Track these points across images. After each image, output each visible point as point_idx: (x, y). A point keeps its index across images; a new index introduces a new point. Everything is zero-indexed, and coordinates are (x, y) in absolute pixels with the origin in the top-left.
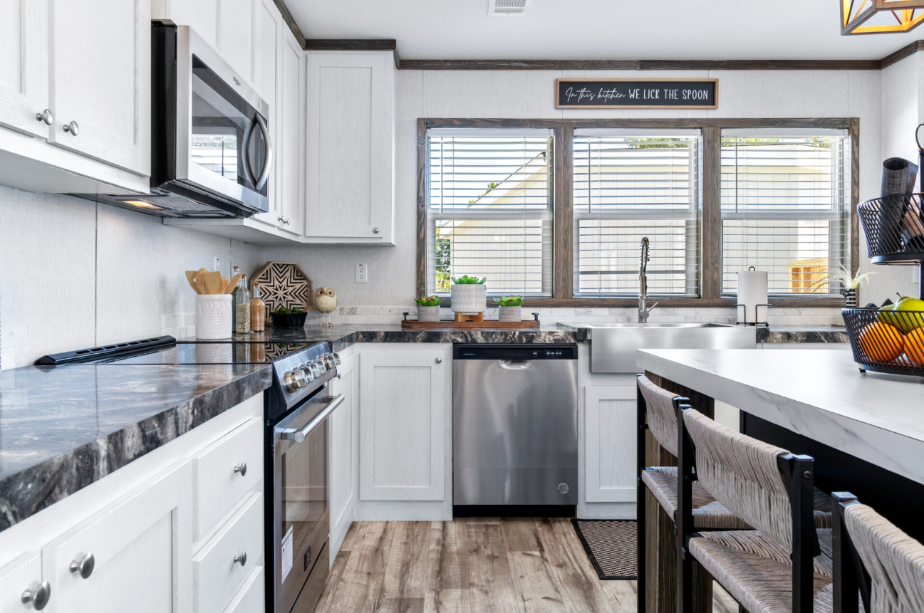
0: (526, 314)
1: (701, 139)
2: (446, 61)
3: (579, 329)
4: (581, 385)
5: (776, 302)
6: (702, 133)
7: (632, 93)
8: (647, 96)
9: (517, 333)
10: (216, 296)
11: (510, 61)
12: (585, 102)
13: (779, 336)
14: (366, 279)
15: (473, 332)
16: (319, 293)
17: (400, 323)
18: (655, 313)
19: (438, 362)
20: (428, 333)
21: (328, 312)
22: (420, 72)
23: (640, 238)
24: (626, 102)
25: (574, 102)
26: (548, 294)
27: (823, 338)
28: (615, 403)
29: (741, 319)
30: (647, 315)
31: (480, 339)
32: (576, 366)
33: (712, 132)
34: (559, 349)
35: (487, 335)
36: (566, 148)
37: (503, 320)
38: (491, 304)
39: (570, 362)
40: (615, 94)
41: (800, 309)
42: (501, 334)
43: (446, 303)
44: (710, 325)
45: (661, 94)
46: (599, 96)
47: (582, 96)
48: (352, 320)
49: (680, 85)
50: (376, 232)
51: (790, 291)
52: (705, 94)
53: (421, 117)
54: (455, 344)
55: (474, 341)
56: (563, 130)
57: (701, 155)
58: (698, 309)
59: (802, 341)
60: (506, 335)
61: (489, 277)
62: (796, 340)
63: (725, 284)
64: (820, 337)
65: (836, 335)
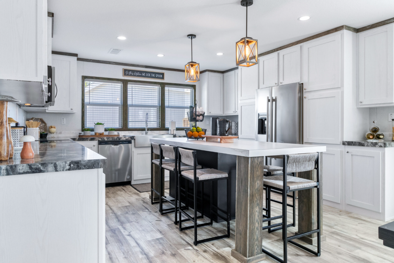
0: (116, 133)
1: (160, 87)
2: (91, 60)
3: (132, 136)
4: (133, 150)
5: (178, 129)
6: (161, 86)
9: (116, 138)
10: (35, 128)
11: (110, 62)
12: (131, 75)
14: (65, 123)
15: (104, 138)
16: (50, 127)
17: (78, 136)
18: (149, 132)
19: (94, 146)
20: (91, 138)
21: (53, 133)
22: (83, 62)
23: (146, 113)
24: (142, 76)
25: (128, 75)
26: (121, 128)
28: (141, 155)
29: (170, 133)
30: (148, 133)
31: (106, 139)
32: (131, 145)
33: (163, 86)
34: (127, 141)
35: (108, 138)
36: (126, 87)
37: (109, 135)
38: (106, 130)
39: (130, 145)
42: (112, 138)
43: (92, 130)
44: (163, 135)
46: (135, 74)
47: (130, 74)
48: (60, 135)
49: (155, 73)
50: (72, 110)
51: (183, 126)
53: (83, 75)
54: (99, 141)
55: (104, 140)
56: (125, 83)
57: (160, 91)
60: (113, 138)
61: (105, 123)
63: (166, 125)
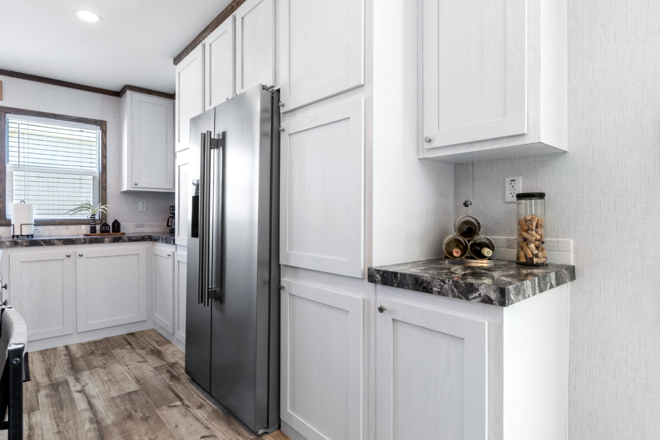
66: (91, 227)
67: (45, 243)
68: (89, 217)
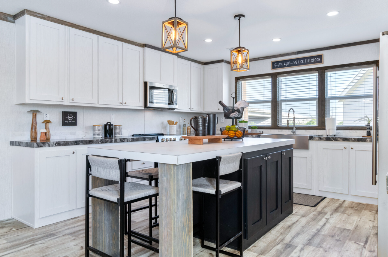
7: (295, 62)
8: (299, 62)
13: (317, 138)
27: (332, 139)
40: (289, 63)
41: (356, 131)
45: (304, 61)
47: (279, 65)
52: (319, 59)
58: (317, 130)
59: (325, 140)
62: (323, 140)
64: (331, 139)
65: (337, 139)
66: (367, 131)
67: (333, 139)
68: (366, 125)
